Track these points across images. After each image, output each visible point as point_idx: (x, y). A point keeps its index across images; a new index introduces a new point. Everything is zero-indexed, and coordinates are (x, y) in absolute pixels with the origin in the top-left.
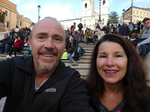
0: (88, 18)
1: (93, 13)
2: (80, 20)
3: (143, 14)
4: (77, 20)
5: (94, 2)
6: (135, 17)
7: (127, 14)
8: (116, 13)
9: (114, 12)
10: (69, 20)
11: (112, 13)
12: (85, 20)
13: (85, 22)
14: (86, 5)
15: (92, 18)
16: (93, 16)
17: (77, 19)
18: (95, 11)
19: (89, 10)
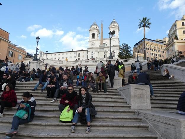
0: (96, 49)
1: (101, 44)
2: (87, 51)
3: (157, 46)
4: (82, 52)
5: (103, 32)
6: (148, 49)
7: (139, 47)
8: (127, 45)
9: (125, 44)
10: (73, 51)
11: (123, 45)
12: (92, 52)
13: (92, 54)
14: (93, 35)
15: (100, 50)
16: (101, 48)
17: (82, 50)
18: (104, 42)
19: (97, 40)
